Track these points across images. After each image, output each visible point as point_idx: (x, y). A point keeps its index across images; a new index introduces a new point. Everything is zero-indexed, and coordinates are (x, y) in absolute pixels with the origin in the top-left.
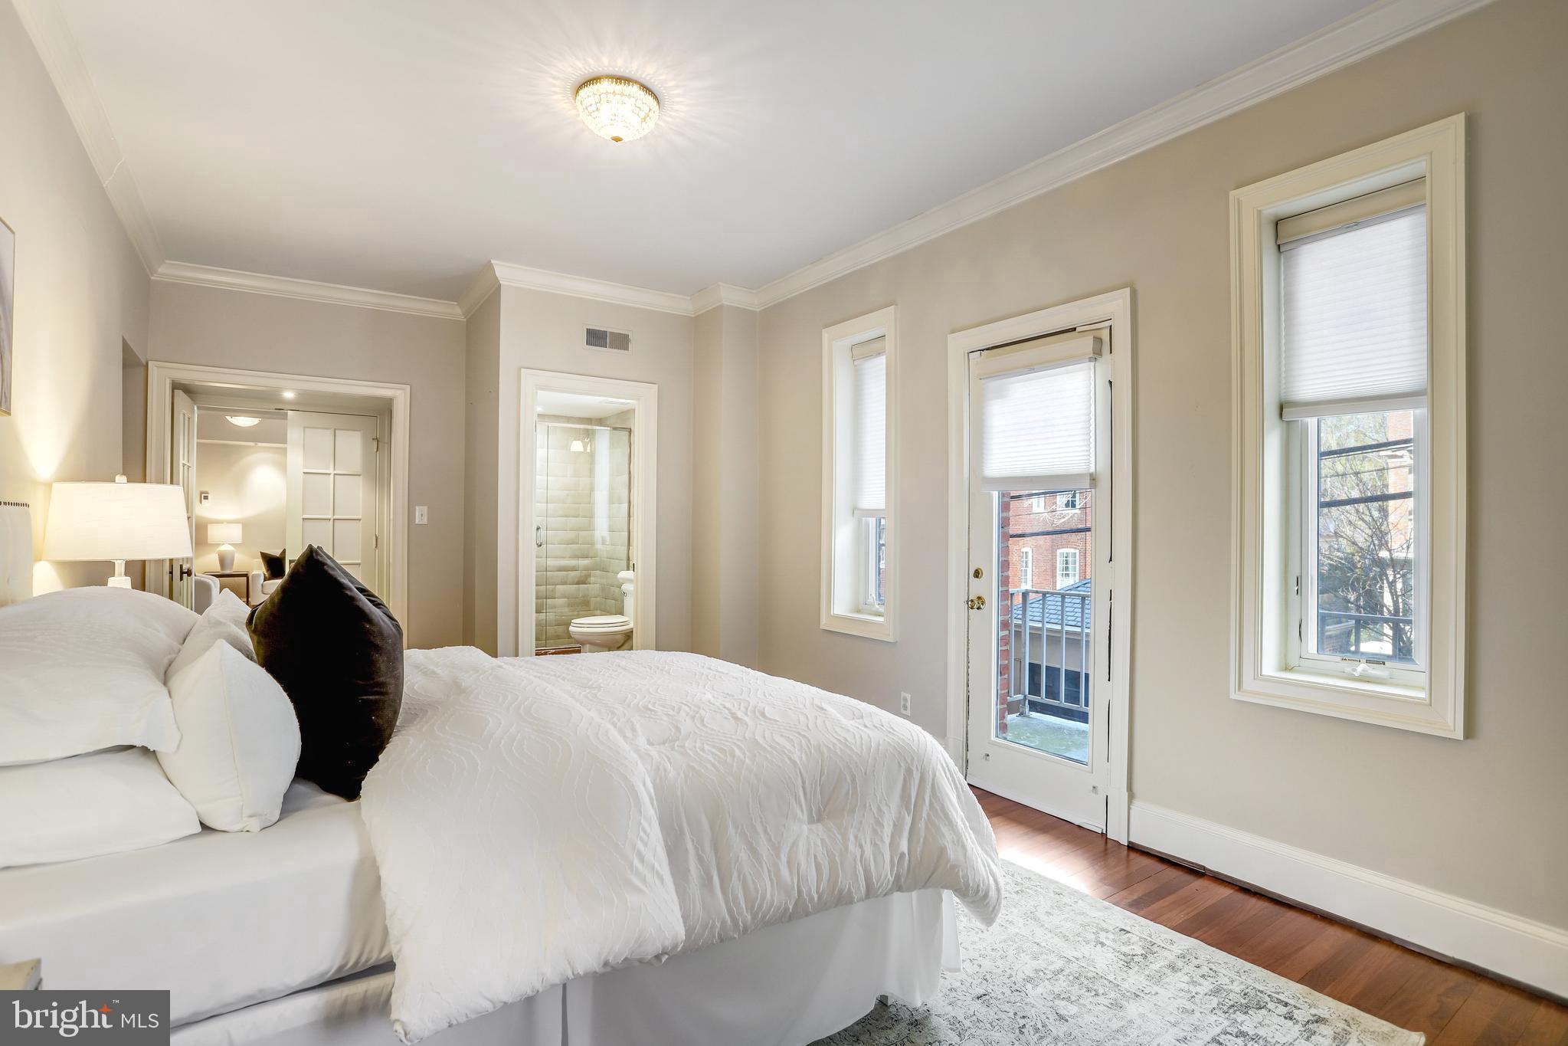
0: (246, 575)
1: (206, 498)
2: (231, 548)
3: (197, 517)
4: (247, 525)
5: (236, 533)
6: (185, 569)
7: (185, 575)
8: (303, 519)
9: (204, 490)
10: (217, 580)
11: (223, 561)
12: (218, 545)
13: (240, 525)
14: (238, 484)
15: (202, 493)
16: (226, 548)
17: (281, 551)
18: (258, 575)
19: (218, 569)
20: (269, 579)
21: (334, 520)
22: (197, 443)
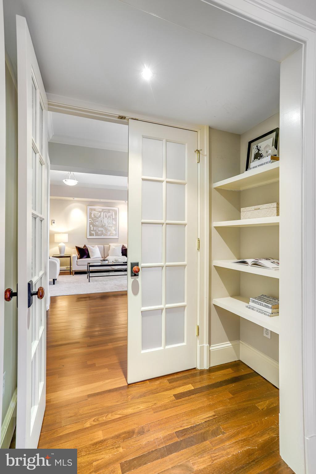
0: (70, 257)
1: (54, 223)
2: (64, 245)
3: (50, 231)
4: (70, 234)
5: (65, 238)
6: (35, 289)
7: (35, 298)
8: (142, 223)
9: (53, 219)
10: (58, 259)
11: (61, 250)
12: (59, 243)
13: (67, 234)
14: (66, 217)
15: (52, 220)
16: (62, 245)
17: (83, 246)
18: (75, 257)
19: (58, 253)
20: (79, 259)
21: (167, 224)
22: (50, 199)
